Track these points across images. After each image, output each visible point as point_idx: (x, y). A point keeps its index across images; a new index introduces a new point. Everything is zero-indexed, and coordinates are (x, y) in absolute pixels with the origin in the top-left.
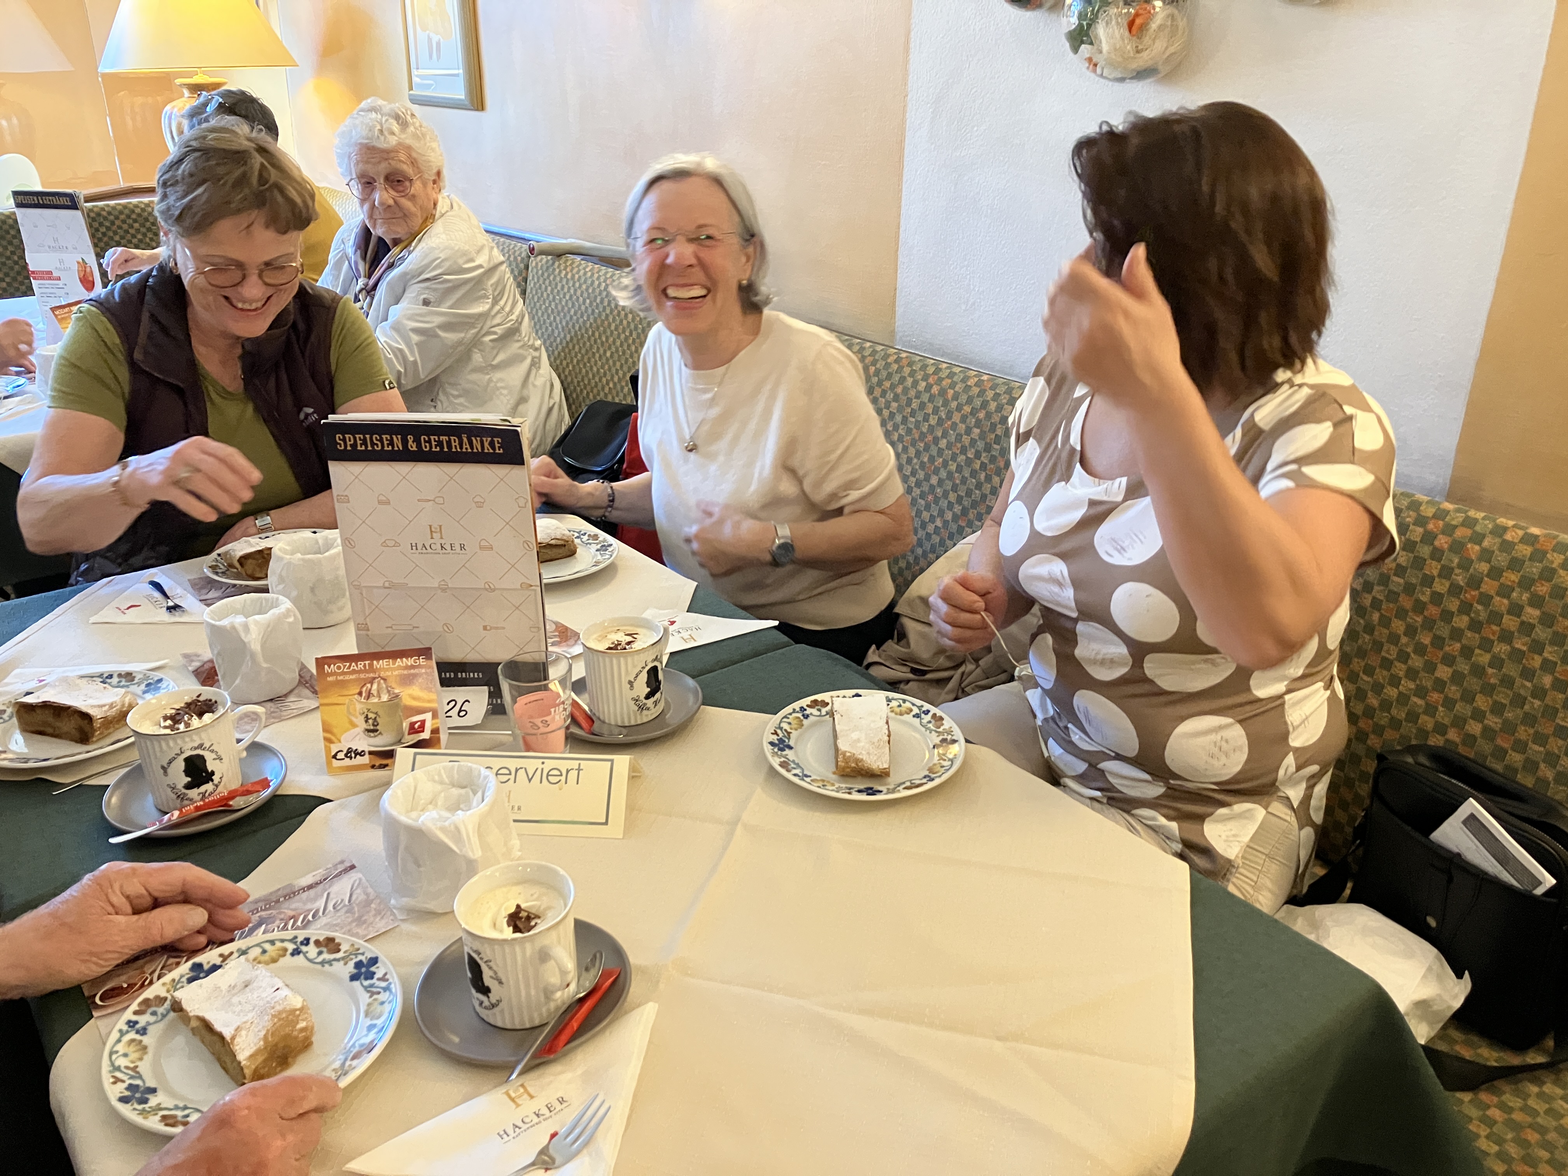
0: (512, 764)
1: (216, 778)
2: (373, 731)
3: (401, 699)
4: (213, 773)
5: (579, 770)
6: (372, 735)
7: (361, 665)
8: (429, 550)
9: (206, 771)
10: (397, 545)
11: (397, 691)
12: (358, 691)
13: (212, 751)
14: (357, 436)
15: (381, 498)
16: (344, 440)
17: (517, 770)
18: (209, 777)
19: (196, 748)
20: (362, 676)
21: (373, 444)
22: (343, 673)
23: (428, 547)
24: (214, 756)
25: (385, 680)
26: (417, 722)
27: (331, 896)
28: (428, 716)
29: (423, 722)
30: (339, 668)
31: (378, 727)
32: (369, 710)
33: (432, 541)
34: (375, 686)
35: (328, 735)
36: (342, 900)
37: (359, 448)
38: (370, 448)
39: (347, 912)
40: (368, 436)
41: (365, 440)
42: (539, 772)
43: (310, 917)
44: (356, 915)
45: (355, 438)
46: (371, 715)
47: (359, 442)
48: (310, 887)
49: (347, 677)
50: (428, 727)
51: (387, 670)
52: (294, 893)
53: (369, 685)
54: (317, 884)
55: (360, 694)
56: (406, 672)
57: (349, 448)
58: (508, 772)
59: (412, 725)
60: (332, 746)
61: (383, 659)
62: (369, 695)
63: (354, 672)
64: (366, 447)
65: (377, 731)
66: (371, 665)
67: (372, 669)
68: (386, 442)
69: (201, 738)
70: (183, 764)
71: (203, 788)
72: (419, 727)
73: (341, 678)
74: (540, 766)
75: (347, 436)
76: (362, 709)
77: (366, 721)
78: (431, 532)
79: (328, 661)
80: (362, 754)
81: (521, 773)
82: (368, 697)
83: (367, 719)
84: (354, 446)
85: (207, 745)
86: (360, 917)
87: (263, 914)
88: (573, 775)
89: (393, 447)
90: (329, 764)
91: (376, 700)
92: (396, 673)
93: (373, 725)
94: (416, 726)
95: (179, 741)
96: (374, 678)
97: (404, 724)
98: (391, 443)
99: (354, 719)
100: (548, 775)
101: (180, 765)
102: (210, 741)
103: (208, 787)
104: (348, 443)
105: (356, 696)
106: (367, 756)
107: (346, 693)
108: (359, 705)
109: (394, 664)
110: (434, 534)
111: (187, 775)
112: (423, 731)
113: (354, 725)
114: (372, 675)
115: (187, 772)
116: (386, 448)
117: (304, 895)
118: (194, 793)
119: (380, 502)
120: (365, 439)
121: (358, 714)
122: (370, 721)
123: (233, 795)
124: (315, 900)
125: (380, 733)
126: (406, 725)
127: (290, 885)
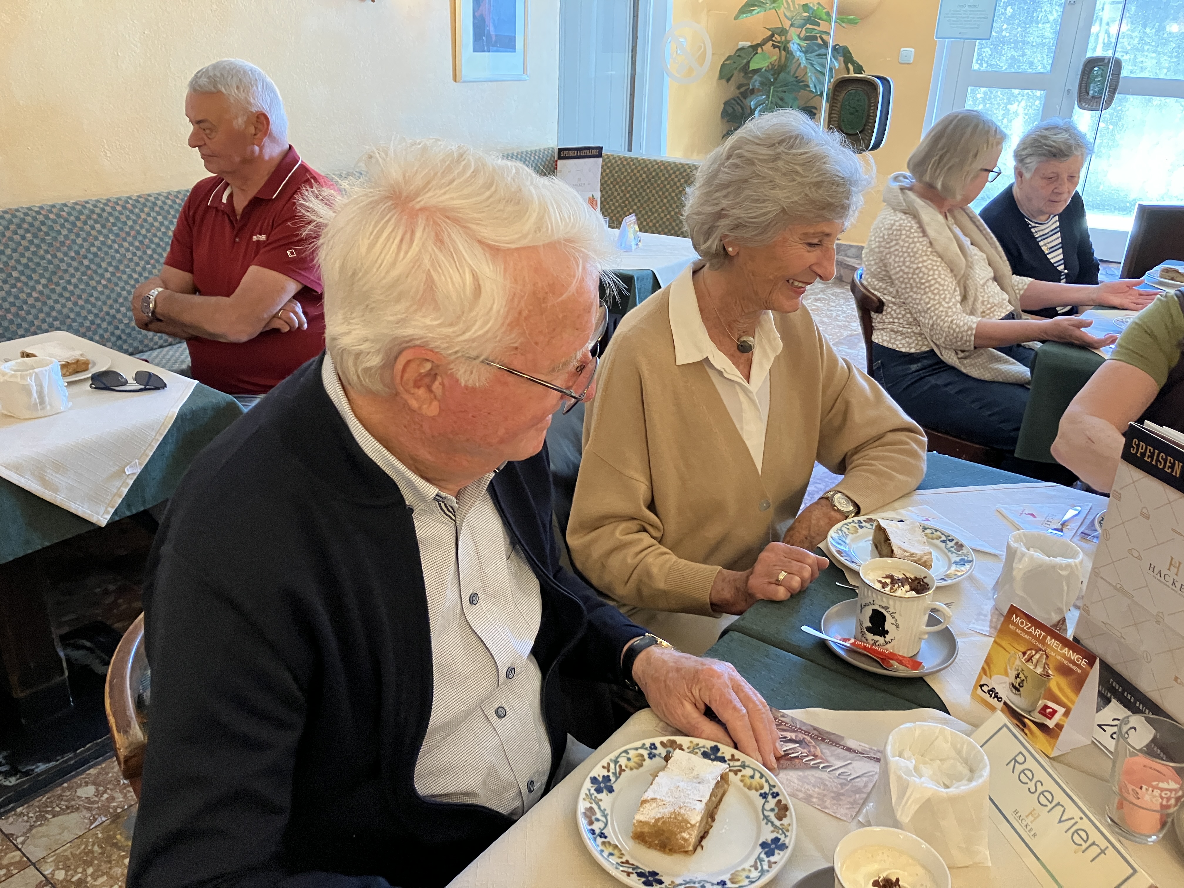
0: (1060, 796)
1: (888, 637)
2: (1016, 688)
3: (1049, 680)
4: (887, 632)
5: (1103, 852)
6: (1014, 691)
7: (1038, 632)
8: (1162, 579)
9: (883, 628)
10: (1139, 558)
11: (1050, 672)
12: (1024, 650)
13: (893, 617)
14: (1149, 447)
15: (1145, 511)
16: (1138, 446)
17: (1058, 804)
18: (884, 633)
19: (882, 607)
20: (1033, 641)
21: (1158, 460)
22: (1023, 630)
23: (1162, 575)
24: (893, 621)
25: (1047, 657)
26: (1050, 708)
27: (850, 767)
28: (1061, 710)
29: (1055, 712)
30: (1022, 623)
31: (1021, 689)
32: (1023, 670)
33: (1168, 572)
34: (1037, 656)
35: (986, 668)
36: (850, 775)
37: (1146, 459)
38: (1154, 463)
39: (840, 784)
40: (1157, 452)
41: (1153, 454)
42: (1073, 822)
43: (822, 766)
44: (842, 791)
45: (1146, 448)
46: (1021, 675)
47: (1148, 453)
48: (849, 749)
49: (1023, 635)
50: (1057, 718)
51: (1054, 651)
52: (837, 744)
53: (1034, 652)
54: (854, 751)
55: (1024, 654)
56: (1066, 662)
57: (1138, 455)
58: (1050, 799)
59: (1046, 707)
60: (984, 677)
61: (1056, 639)
62: (1029, 659)
63: (1030, 634)
64: (1152, 460)
65: (1019, 691)
66: (1045, 638)
67: (1043, 641)
68: (1168, 464)
69: (888, 603)
70: (871, 612)
71: (877, 638)
72: (1050, 713)
73: (1019, 631)
74: (1077, 819)
75: (1142, 443)
76: (1019, 666)
77: (1016, 678)
78: (1171, 564)
79: (1018, 612)
80: (999, 699)
81: (1060, 809)
82: (1028, 661)
83: (1017, 676)
84: (1143, 454)
85: (891, 610)
86: (842, 794)
87: (808, 738)
88: (1095, 850)
89: (1172, 471)
90: (975, 688)
91: (1032, 667)
92: (1059, 658)
93: (1019, 685)
94: (1049, 710)
95: (874, 595)
96: (1041, 650)
97: (1040, 702)
98: (1172, 467)
99: (1009, 671)
100: (1076, 831)
101: (868, 612)
102: (895, 609)
103: (880, 639)
104: (1140, 450)
105: (1020, 654)
106: (1002, 704)
107: (1016, 646)
108: (1019, 661)
109: (1061, 650)
110: (1172, 568)
111: (870, 622)
112: (1050, 719)
113: (1006, 674)
114: (1040, 646)
115: (871, 619)
116: (1166, 470)
117: (839, 751)
118: (870, 636)
119: (1142, 514)
120: (1154, 452)
121: (1014, 667)
122: (1019, 680)
123: (892, 656)
124: (838, 758)
125: (1020, 695)
126: (1041, 703)
127: (842, 738)
